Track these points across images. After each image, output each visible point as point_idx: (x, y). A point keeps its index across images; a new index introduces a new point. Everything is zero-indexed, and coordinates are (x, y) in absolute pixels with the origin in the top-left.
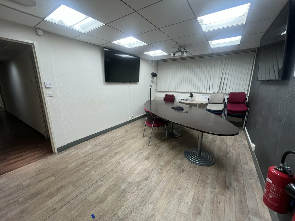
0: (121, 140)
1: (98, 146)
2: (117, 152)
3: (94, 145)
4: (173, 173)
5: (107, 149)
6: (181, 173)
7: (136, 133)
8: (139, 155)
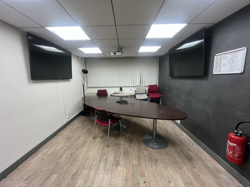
0: (68, 153)
1: (34, 178)
2: (74, 174)
3: (26, 180)
4: (152, 168)
5: (55, 176)
6: (157, 164)
7: (83, 137)
8: (106, 163)
